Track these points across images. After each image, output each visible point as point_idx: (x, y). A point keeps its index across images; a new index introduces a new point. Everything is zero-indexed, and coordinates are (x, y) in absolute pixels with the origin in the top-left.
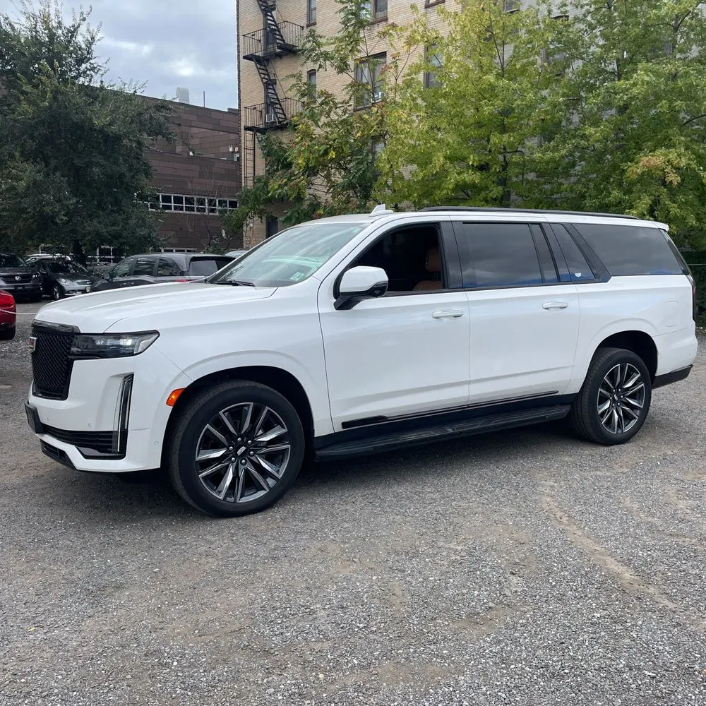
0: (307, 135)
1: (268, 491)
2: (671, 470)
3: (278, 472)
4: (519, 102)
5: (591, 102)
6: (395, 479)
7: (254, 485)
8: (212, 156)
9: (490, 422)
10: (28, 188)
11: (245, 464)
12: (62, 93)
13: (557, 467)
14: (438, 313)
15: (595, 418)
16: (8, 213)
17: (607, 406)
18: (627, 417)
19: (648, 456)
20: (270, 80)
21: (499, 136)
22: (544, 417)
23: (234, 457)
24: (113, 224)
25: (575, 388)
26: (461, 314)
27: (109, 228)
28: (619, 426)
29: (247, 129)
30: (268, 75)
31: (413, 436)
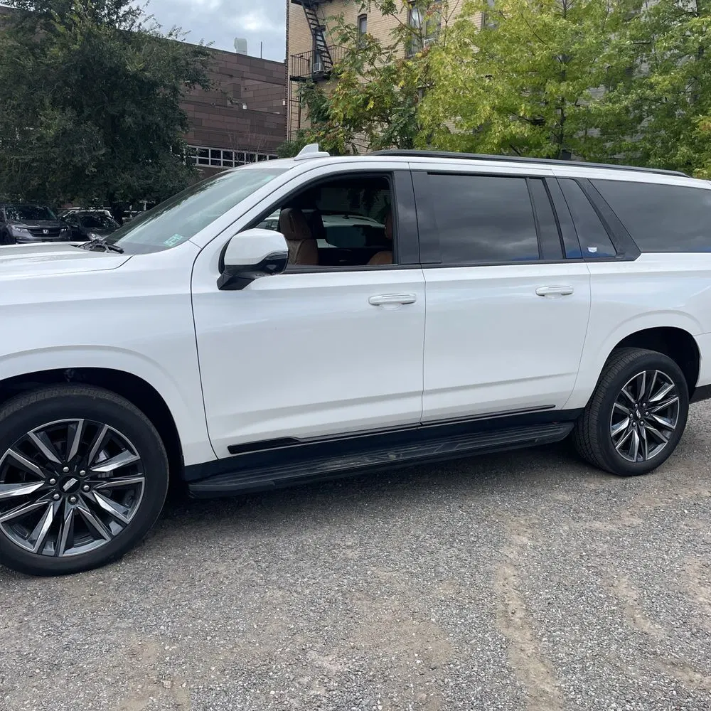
0: (350, 84)
1: (109, 539)
2: (701, 524)
3: (125, 513)
4: (577, 46)
5: (662, 46)
6: (315, 519)
7: (88, 531)
8: (265, 110)
9: (454, 445)
10: (57, 137)
11: (77, 501)
12: (96, 37)
13: (542, 511)
14: (377, 298)
15: (606, 441)
16: (38, 163)
17: (625, 425)
18: (653, 440)
19: (674, 497)
20: (319, 26)
21: (556, 84)
22: (533, 440)
23: (58, 493)
24: (147, 178)
25: (580, 401)
26: (412, 299)
27: (142, 182)
28: (641, 451)
29: (293, 79)
30: (317, 21)
31: (336, 465)
